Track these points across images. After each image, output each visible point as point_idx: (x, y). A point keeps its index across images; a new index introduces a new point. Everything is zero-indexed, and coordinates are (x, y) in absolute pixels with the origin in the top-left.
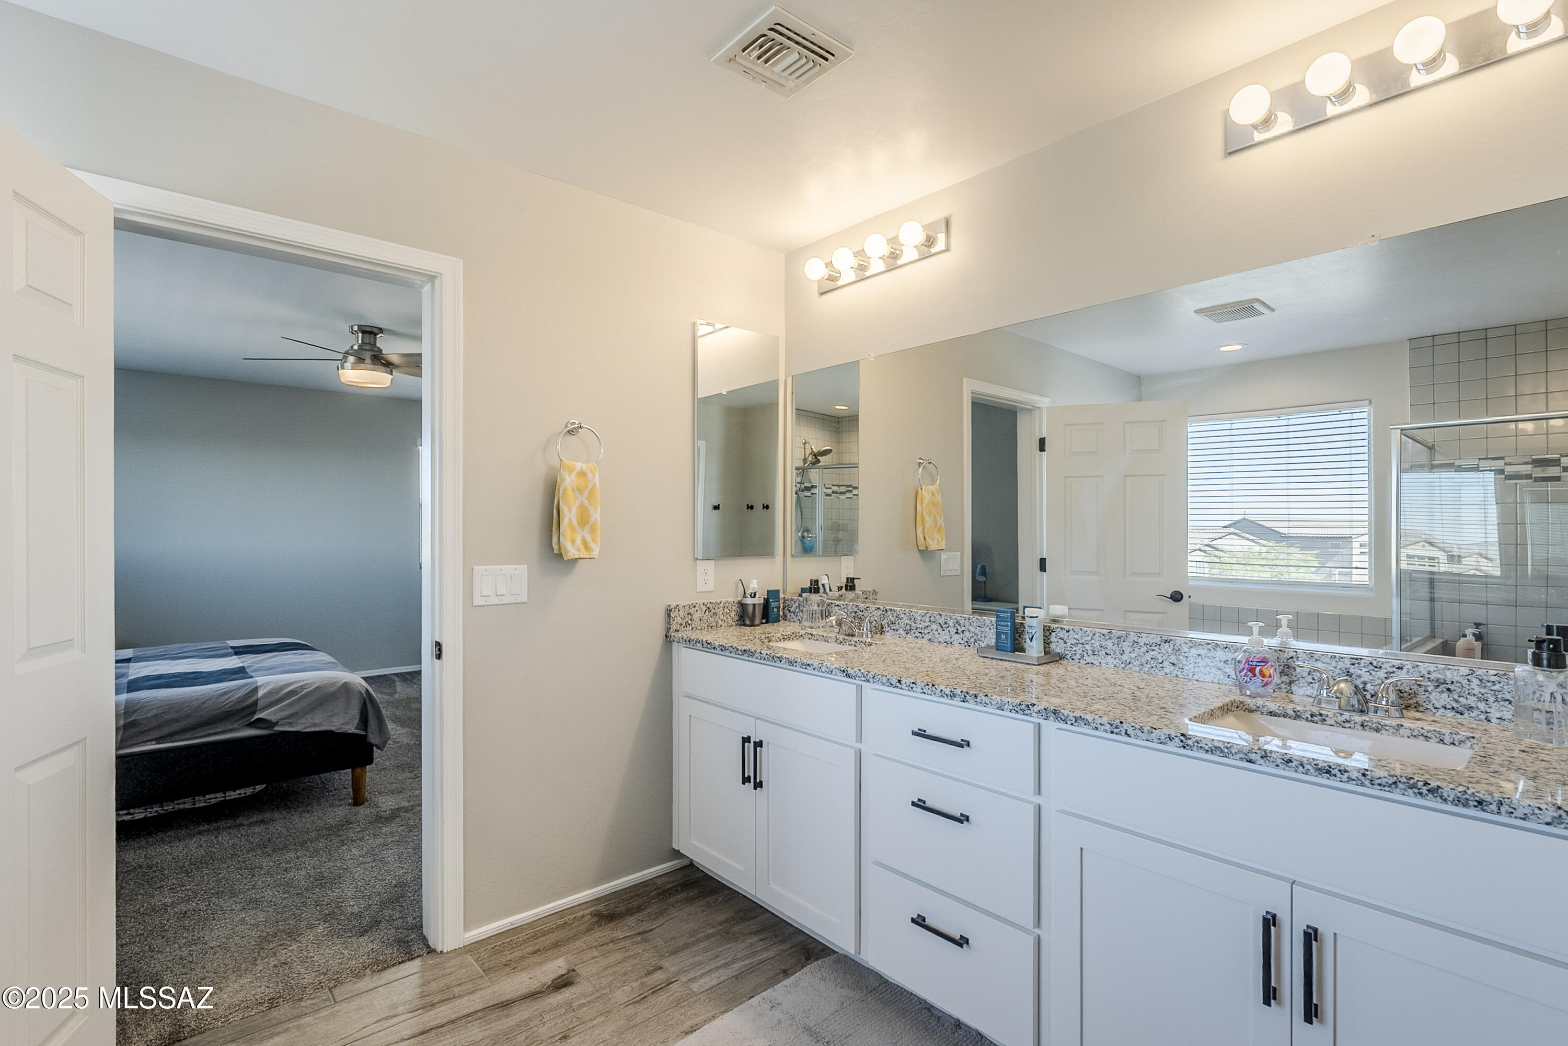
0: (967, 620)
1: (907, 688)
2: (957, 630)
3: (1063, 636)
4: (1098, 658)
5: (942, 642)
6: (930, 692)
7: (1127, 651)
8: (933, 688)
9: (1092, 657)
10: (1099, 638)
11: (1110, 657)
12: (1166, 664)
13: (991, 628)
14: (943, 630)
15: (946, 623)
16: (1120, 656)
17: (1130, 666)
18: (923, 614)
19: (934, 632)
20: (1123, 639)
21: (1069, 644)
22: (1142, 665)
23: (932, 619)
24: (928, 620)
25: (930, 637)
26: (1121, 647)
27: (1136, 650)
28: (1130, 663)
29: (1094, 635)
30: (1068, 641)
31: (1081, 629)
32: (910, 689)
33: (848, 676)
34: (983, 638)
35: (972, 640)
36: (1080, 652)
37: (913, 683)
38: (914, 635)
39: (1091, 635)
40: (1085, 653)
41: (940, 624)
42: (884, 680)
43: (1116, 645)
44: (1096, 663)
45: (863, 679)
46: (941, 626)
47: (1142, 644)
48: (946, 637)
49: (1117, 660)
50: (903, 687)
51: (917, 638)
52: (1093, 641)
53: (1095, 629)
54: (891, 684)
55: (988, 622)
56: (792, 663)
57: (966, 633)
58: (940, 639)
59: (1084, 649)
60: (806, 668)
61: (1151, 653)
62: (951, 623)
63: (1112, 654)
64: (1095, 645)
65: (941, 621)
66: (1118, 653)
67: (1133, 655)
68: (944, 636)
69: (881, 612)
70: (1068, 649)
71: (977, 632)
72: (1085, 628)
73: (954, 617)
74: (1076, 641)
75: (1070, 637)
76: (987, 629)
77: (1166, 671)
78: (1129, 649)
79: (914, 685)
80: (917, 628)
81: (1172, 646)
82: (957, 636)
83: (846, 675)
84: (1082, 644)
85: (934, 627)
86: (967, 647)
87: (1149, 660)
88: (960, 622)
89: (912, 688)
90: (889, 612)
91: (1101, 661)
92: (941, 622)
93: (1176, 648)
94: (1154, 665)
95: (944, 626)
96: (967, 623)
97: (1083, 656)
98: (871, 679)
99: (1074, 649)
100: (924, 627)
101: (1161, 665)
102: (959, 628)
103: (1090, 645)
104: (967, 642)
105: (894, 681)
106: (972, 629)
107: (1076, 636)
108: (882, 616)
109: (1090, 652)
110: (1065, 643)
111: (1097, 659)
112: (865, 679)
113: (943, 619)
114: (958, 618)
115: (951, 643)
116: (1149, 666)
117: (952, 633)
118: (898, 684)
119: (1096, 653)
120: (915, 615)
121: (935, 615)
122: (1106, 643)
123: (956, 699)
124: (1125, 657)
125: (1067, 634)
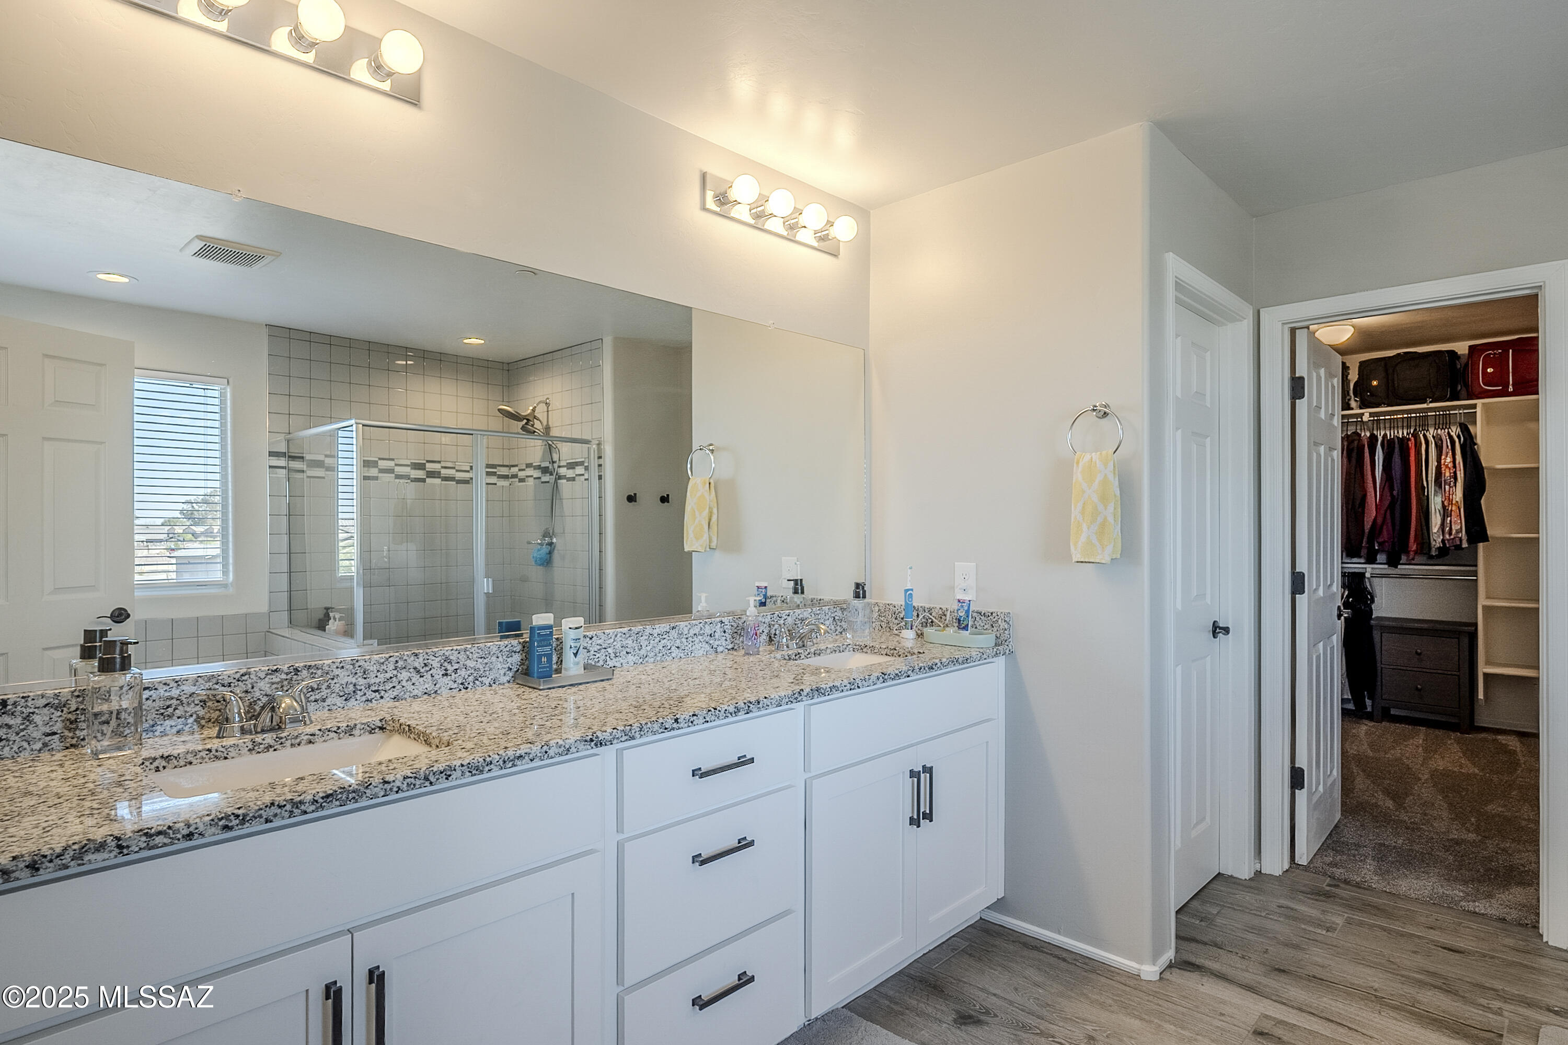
0: (462, 653)
1: (686, 725)
2: (446, 670)
3: (586, 645)
4: (621, 659)
5: (420, 694)
6: (713, 718)
7: (644, 643)
8: (717, 712)
9: (614, 659)
10: (621, 639)
11: (630, 655)
12: (673, 648)
13: (500, 655)
14: (421, 677)
15: (426, 665)
16: (638, 652)
17: (646, 659)
18: (382, 661)
19: (404, 683)
20: (640, 634)
21: (592, 652)
22: (656, 655)
23: (400, 664)
24: (391, 667)
25: (395, 694)
26: (640, 643)
27: (652, 642)
28: (646, 657)
29: (616, 636)
30: (591, 648)
31: (604, 633)
32: (690, 724)
33: (600, 744)
34: (487, 673)
35: (471, 678)
36: (603, 657)
37: (694, 715)
38: (364, 698)
39: (613, 637)
40: (608, 658)
41: (415, 668)
42: (656, 727)
43: (635, 642)
44: (618, 665)
45: (624, 738)
46: (418, 672)
47: (656, 635)
48: (427, 686)
49: (636, 657)
50: (681, 725)
51: (371, 701)
52: (615, 643)
53: (617, 630)
54: (666, 729)
55: (494, 649)
56: (475, 769)
57: (463, 672)
58: (415, 692)
59: (607, 653)
60: (514, 765)
61: (663, 642)
62: (435, 663)
63: (632, 651)
64: (616, 647)
65: (418, 663)
66: (637, 650)
67: (649, 648)
68: (425, 684)
69: (284, 676)
70: (592, 657)
71: (477, 666)
72: (607, 631)
73: (441, 653)
74: (599, 647)
75: (594, 643)
76: (494, 659)
77: (673, 655)
78: (646, 643)
79: (695, 717)
80: (369, 687)
81: (677, 631)
82: (446, 680)
83: (596, 745)
84: (605, 649)
85: (404, 675)
86: (464, 691)
87: (661, 648)
88: (451, 657)
89: (692, 722)
90: (305, 672)
91: (622, 661)
92: (417, 665)
93: (680, 632)
94: (664, 653)
95: (422, 670)
96: (462, 656)
97: (606, 661)
98: (638, 733)
99: (597, 657)
100: (382, 681)
101: (670, 651)
102: (449, 667)
103: (612, 648)
104: (462, 684)
105: (669, 722)
106: (470, 664)
107: (599, 642)
108: (286, 683)
109: (612, 655)
110: (589, 651)
111: (619, 661)
112: (627, 737)
113: (421, 659)
114: (447, 654)
115: (436, 692)
116: (661, 654)
117: (436, 677)
118: (675, 725)
119: (618, 654)
120: (366, 665)
121: (405, 658)
122: (626, 642)
123: (740, 714)
124: (643, 652)
125: (590, 642)
